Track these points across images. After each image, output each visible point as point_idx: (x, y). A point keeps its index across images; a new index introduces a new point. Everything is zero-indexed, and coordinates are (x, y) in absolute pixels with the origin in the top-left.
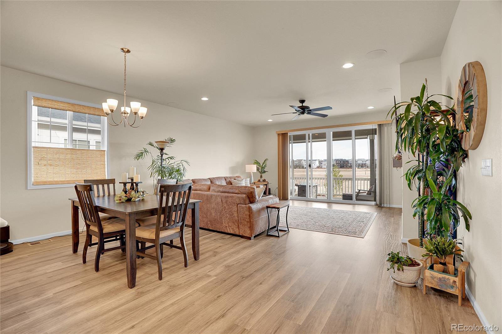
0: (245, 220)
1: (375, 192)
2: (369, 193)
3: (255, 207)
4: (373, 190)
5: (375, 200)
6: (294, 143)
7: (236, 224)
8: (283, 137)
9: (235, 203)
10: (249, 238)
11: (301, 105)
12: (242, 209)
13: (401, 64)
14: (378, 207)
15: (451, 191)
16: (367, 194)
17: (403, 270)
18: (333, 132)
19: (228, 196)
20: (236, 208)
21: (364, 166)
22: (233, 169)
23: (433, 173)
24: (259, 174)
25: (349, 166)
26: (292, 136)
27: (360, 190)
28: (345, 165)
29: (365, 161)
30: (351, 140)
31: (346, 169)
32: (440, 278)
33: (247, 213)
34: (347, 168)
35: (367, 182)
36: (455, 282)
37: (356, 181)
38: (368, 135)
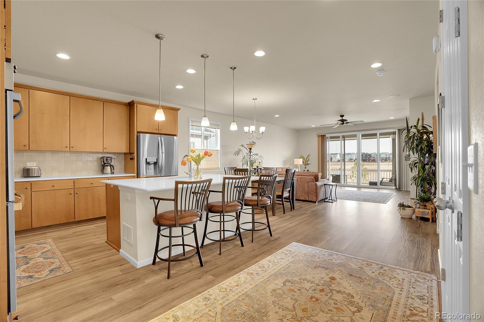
0: (313, 192)
1: (395, 180)
2: (391, 180)
3: (319, 184)
4: (394, 178)
5: (395, 186)
6: (330, 141)
7: (307, 194)
8: (323, 138)
9: (306, 182)
10: (315, 202)
11: (341, 118)
12: (311, 185)
13: (410, 99)
14: (398, 190)
15: (433, 173)
16: (389, 181)
17: (405, 209)
18: (362, 135)
19: (302, 178)
20: (307, 185)
21: (388, 160)
22: (285, 162)
23: (422, 163)
24: (304, 166)
25: (372, 160)
26: (329, 137)
27: (383, 179)
28: (367, 158)
29: (389, 155)
30: (376, 139)
31: (368, 163)
32: (422, 212)
33: (315, 187)
34: (370, 162)
35: (390, 173)
36: (428, 212)
37: (380, 172)
38: (390, 135)
